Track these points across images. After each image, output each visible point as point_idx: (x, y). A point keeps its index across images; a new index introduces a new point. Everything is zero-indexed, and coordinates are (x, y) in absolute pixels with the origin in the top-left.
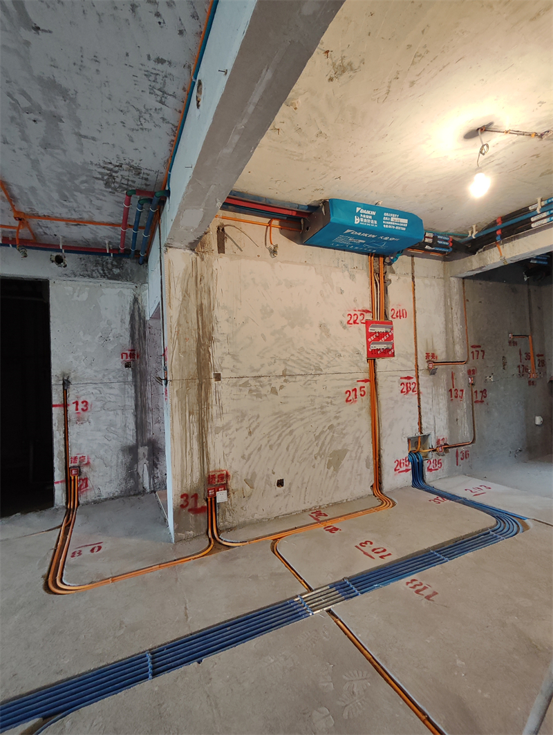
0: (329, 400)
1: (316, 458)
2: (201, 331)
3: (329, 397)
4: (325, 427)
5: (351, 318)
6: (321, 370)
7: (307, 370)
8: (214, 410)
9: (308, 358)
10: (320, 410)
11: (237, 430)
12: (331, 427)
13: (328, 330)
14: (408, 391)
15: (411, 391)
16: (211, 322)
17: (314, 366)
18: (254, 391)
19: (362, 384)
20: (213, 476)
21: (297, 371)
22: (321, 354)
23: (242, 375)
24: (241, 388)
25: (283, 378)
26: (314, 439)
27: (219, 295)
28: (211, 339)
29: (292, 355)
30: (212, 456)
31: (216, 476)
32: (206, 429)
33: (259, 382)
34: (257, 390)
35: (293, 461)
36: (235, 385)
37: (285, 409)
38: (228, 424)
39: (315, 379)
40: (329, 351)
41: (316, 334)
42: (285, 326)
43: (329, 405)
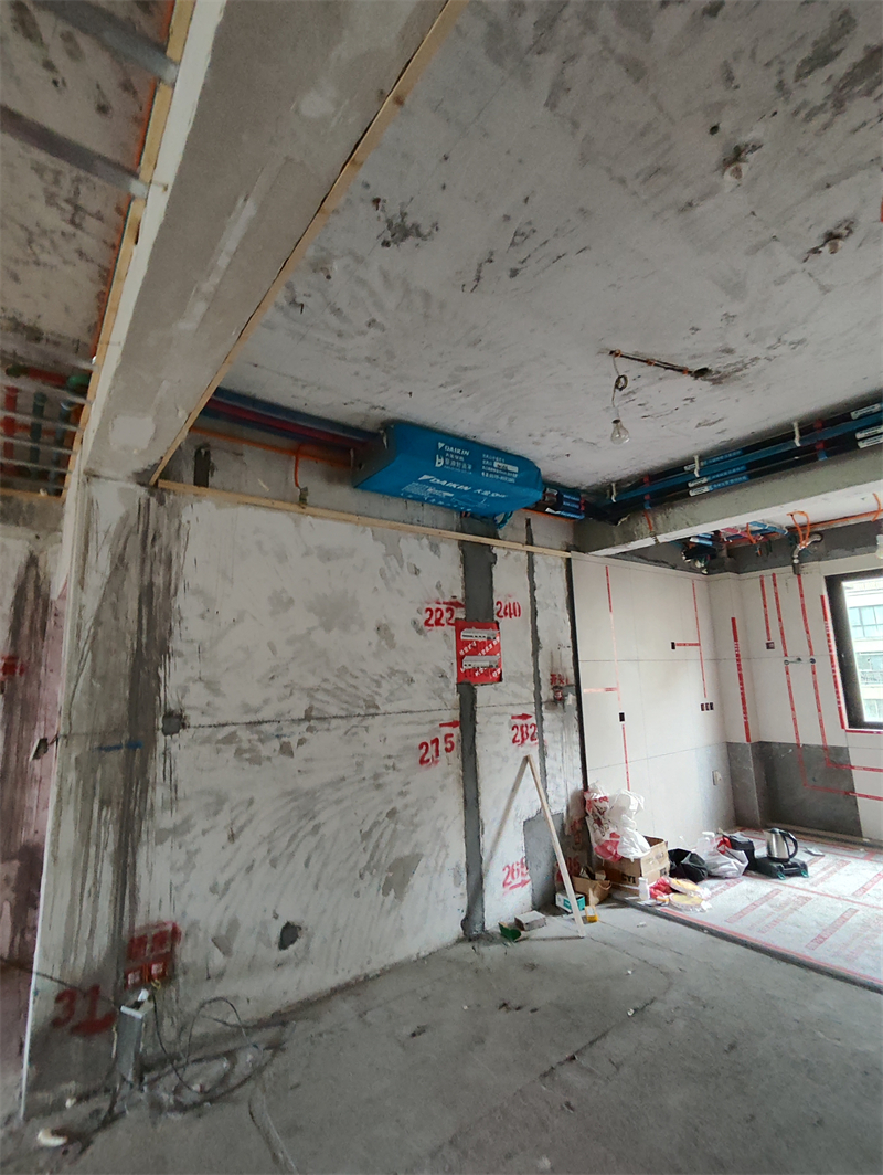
0: (390, 763)
1: (361, 876)
2: (144, 636)
3: (389, 757)
4: (381, 813)
5: (431, 615)
6: (377, 707)
7: (350, 708)
8: (158, 795)
9: (354, 687)
10: (372, 781)
11: (204, 832)
12: (392, 814)
13: (392, 636)
14: (523, 739)
15: (529, 739)
16: (167, 618)
17: (365, 701)
18: (245, 751)
19: (448, 730)
20: (142, 941)
21: (333, 710)
22: (376, 678)
23: (223, 721)
24: (219, 746)
25: (306, 724)
26: (359, 840)
27: (188, 568)
28: (164, 650)
29: (325, 680)
30: (143, 895)
31: (149, 937)
32: (136, 834)
33: (258, 732)
34: (252, 750)
35: (316, 887)
36: (206, 741)
37: (306, 783)
38: (186, 821)
39: (364, 724)
40: (393, 672)
41: (370, 644)
42: (314, 628)
43: (390, 771)
